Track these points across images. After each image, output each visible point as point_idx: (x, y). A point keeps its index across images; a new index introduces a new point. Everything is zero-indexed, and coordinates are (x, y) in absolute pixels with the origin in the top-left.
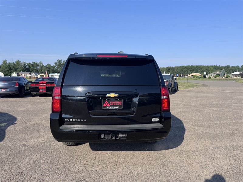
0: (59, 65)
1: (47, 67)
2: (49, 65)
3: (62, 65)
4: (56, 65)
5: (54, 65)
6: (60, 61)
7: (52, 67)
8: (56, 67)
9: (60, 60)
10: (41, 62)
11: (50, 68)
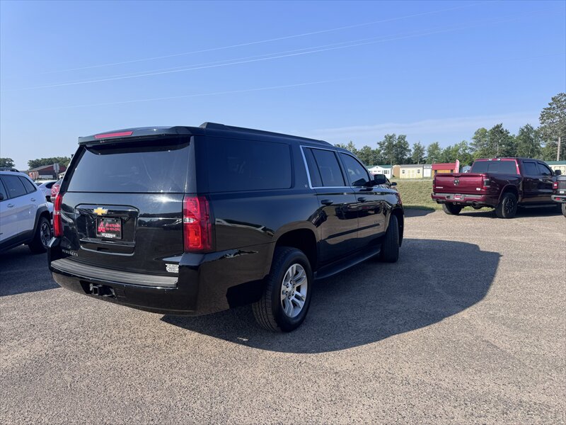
0: (388, 147)
1: (362, 154)
2: (367, 149)
3: (395, 145)
4: (381, 147)
5: (378, 147)
6: (391, 137)
7: (373, 152)
8: (383, 151)
9: (391, 135)
10: (351, 143)
11: (368, 155)
